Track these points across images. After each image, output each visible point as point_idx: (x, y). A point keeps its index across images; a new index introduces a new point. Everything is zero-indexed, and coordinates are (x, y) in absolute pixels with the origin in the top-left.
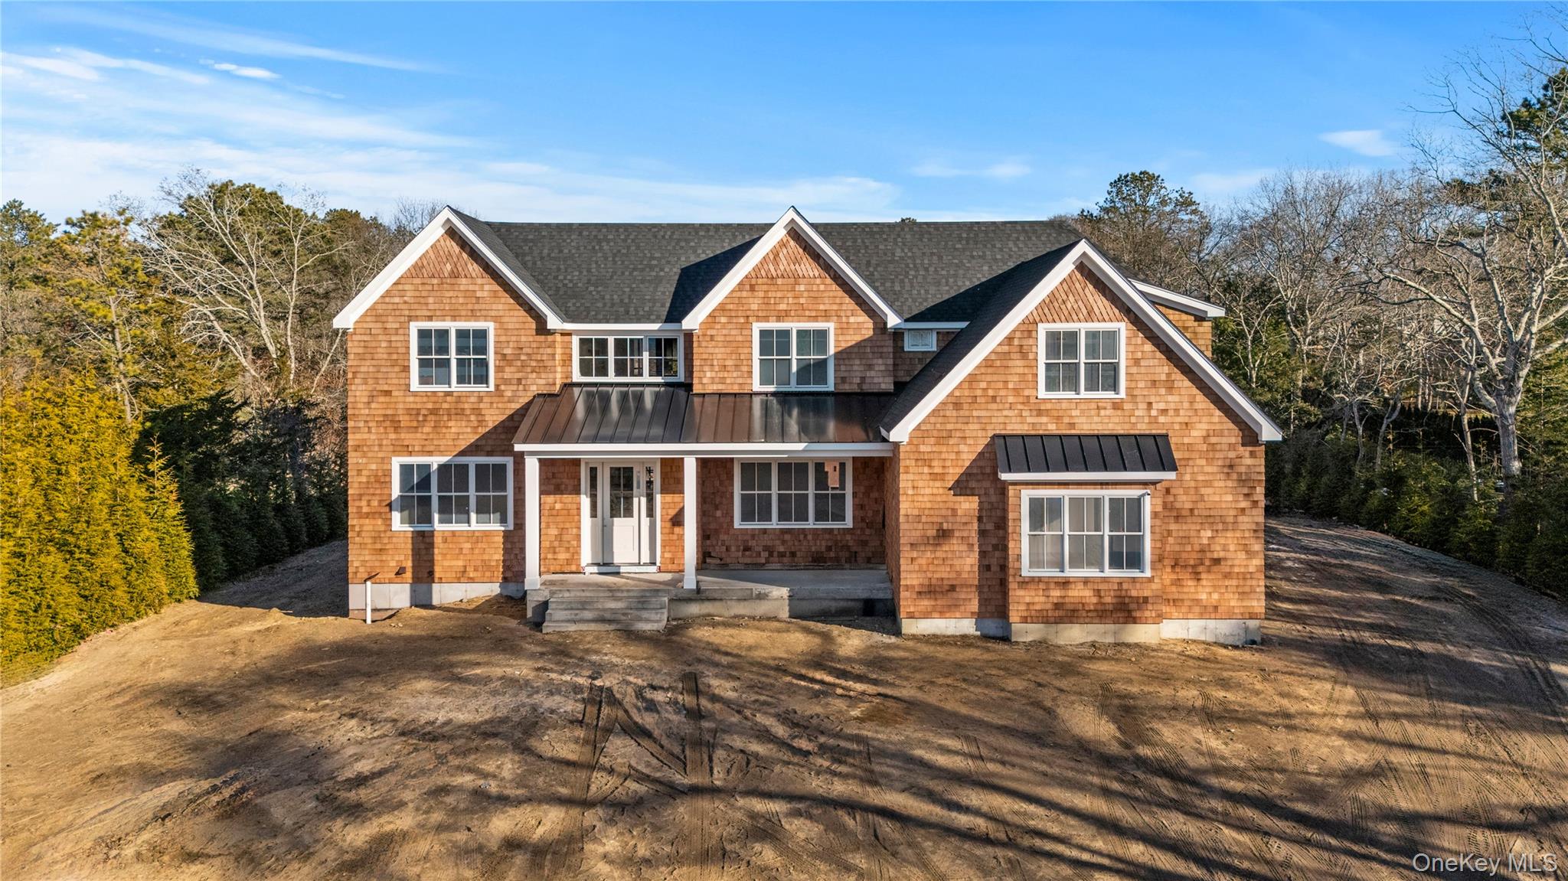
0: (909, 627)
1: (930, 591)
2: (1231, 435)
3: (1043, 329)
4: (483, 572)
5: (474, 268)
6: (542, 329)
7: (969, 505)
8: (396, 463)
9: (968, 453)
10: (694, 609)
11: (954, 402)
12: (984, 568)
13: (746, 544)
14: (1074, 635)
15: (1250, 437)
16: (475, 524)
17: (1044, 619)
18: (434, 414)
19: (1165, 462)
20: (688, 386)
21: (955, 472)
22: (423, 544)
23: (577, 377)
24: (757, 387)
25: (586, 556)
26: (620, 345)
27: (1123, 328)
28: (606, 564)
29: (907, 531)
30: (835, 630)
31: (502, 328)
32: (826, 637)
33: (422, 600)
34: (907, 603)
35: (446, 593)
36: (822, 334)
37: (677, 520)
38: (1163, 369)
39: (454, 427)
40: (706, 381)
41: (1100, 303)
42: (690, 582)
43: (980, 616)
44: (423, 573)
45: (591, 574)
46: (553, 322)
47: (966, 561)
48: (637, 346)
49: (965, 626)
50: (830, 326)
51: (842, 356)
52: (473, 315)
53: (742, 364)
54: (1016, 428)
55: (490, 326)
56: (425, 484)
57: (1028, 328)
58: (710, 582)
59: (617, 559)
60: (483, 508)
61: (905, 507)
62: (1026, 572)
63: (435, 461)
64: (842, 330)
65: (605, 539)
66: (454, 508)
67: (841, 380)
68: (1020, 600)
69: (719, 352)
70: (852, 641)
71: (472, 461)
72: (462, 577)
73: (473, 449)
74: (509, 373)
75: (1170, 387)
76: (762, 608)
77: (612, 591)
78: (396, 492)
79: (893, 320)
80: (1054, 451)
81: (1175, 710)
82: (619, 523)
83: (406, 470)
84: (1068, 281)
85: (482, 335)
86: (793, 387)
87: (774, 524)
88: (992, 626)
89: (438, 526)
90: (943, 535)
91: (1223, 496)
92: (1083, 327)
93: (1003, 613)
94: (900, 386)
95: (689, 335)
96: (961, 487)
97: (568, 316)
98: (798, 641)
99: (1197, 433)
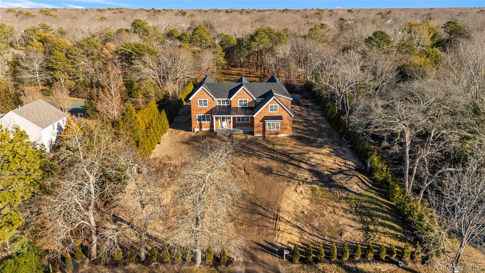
0: (255, 135)
1: (257, 132)
2: (289, 116)
3: (270, 105)
4: (207, 127)
5: (205, 93)
6: (213, 100)
7: (262, 123)
8: (197, 115)
9: (262, 118)
10: (232, 133)
11: (260, 113)
12: (263, 129)
13: (238, 124)
14: (272, 136)
15: (291, 116)
16: (206, 122)
17: (269, 134)
18: (201, 109)
19: (282, 119)
20: (230, 106)
21: (260, 120)
22: (201, 124)
23: (217, 105)
24: (239, 106)
25: (220, 126)
26: (222, 101)
27: (278, 105)
28: (222, 127)
29: (255, 126)
30: (247, 135)
31: (209, 100)
32: (246, 136)
33: (201, 130)
34: (255, 133)
35: (203, 129)
36: (246, 100)
37: (230, 122)
38: (282, 109)
39: (204, 111)
40: (233, 106)
41: (276, 102)
42: (232, 130)
43: (262, 134)
44: (201, 127)
45: (220, 128)
46: (215, 99)
47: (261, 129)
48: (224, 101)
49: (261, 135)
50: (247, 99)
51: (249, 103)
52: (205, 98)
53: (237, 104)
54: (267, 115)
55: (207, 99)
56: (200, 117)
57: (268, 105)
58: (234, 129)
59: (223, 126)
60: (207, 121)
61: (255, 123)
62: (267, 130)
63: (202, 115)
64: (249, 100)
65: (222, 124)
66: (204, 120)
67: (249, 106)
68: (266, 133)
69: (234, 103)
70: (249, 137)
71: (206, 115)
72: (205, 128)
73: (206, 113)
74: (210, 105)
75: (283, 111)
76: (239, 133)
77: (223, 130)
78: (197, 118)
79: (255, 99)
80: (270, 118)
81: (278, 144)
82: (223, 122)
83: (198, 116)
84: (272, 100)
85: (206, 100)
86: (243, 106)
87: (241, 122)
88: (264, 135)
89: (202, 122)
90: (259, 126)
91: (288, 122)
92: (274, 105)
93: (265, 134)
94: (256, 106)
95: (231, 101)
96: (261, 121)
97: (216, 98)
98: (243, 137)
99: (285, 116)
